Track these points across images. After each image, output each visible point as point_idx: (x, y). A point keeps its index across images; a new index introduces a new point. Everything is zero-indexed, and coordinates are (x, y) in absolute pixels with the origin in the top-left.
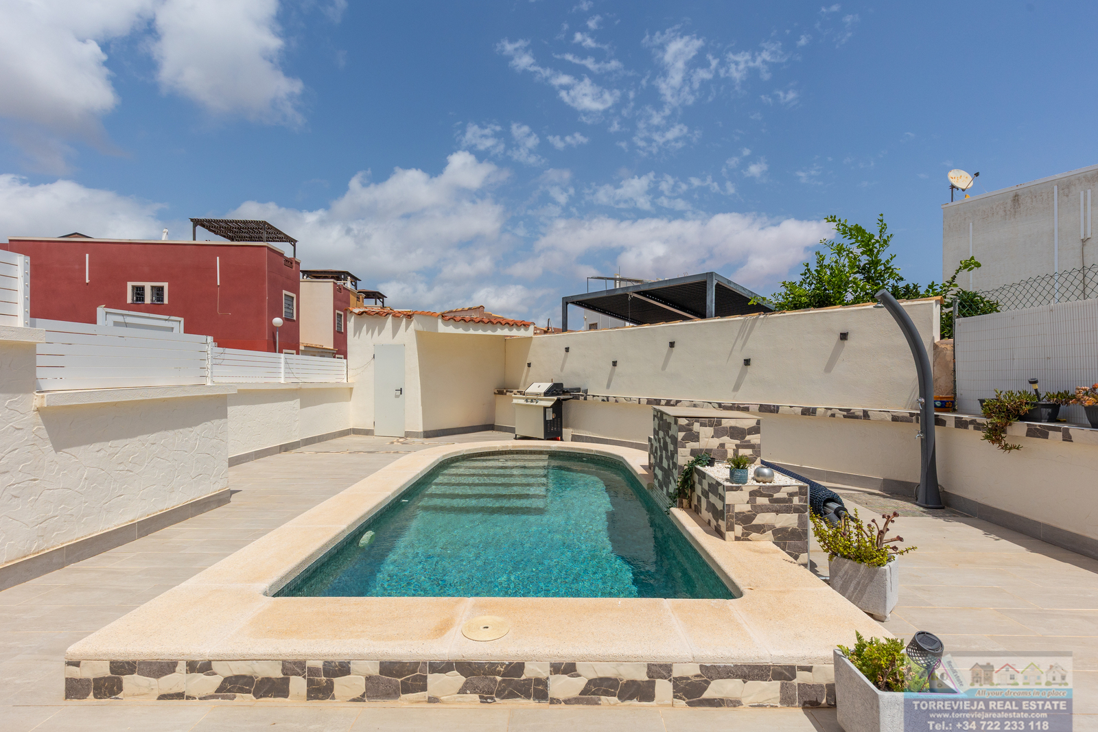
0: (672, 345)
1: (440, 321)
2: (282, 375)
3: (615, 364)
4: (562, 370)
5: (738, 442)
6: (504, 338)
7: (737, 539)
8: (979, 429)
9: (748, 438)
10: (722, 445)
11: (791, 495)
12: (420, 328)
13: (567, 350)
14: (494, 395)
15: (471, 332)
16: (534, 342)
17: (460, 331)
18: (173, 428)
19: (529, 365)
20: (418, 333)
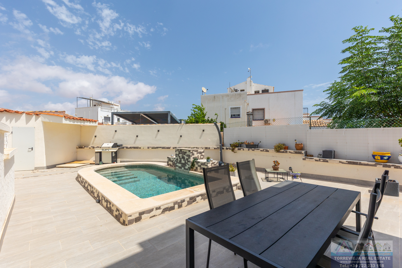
3: (137, 136)
4: (113, 138)
6: (81, 126)
8: (230, 149)
10: (198, 156)
13: (116, 131)
14: (76, 149)
16: (98, 128)
17: (72, 123)
19: (96, 136)
20: (44, 123)
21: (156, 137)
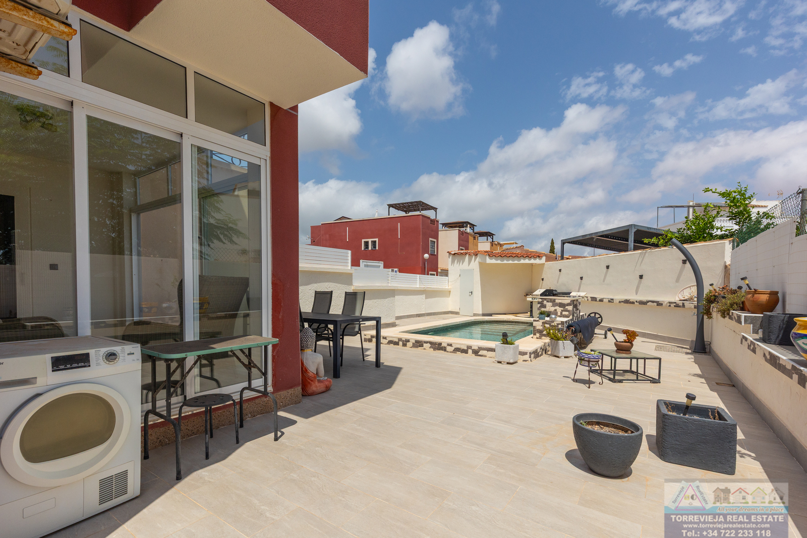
0: (608, 267)
1: (487, 257)
2: (418, 284)
3: (581, 278)
4: (558, 282)
5: (562, 309)
6: (532, 264)
7: (537, 338)
9: (566, 307)
10: (556, 310)
11: (558, 324)
12: (480, 261)
13: (560, 270)
14: (524, 297)
15: (505, 262)
16: (545, 266)
17: (499, 262)
18: (380, 299)
19: (543, 279)
20: (480, 263)
21: (604, 281)
